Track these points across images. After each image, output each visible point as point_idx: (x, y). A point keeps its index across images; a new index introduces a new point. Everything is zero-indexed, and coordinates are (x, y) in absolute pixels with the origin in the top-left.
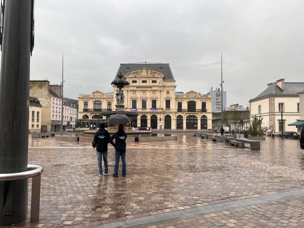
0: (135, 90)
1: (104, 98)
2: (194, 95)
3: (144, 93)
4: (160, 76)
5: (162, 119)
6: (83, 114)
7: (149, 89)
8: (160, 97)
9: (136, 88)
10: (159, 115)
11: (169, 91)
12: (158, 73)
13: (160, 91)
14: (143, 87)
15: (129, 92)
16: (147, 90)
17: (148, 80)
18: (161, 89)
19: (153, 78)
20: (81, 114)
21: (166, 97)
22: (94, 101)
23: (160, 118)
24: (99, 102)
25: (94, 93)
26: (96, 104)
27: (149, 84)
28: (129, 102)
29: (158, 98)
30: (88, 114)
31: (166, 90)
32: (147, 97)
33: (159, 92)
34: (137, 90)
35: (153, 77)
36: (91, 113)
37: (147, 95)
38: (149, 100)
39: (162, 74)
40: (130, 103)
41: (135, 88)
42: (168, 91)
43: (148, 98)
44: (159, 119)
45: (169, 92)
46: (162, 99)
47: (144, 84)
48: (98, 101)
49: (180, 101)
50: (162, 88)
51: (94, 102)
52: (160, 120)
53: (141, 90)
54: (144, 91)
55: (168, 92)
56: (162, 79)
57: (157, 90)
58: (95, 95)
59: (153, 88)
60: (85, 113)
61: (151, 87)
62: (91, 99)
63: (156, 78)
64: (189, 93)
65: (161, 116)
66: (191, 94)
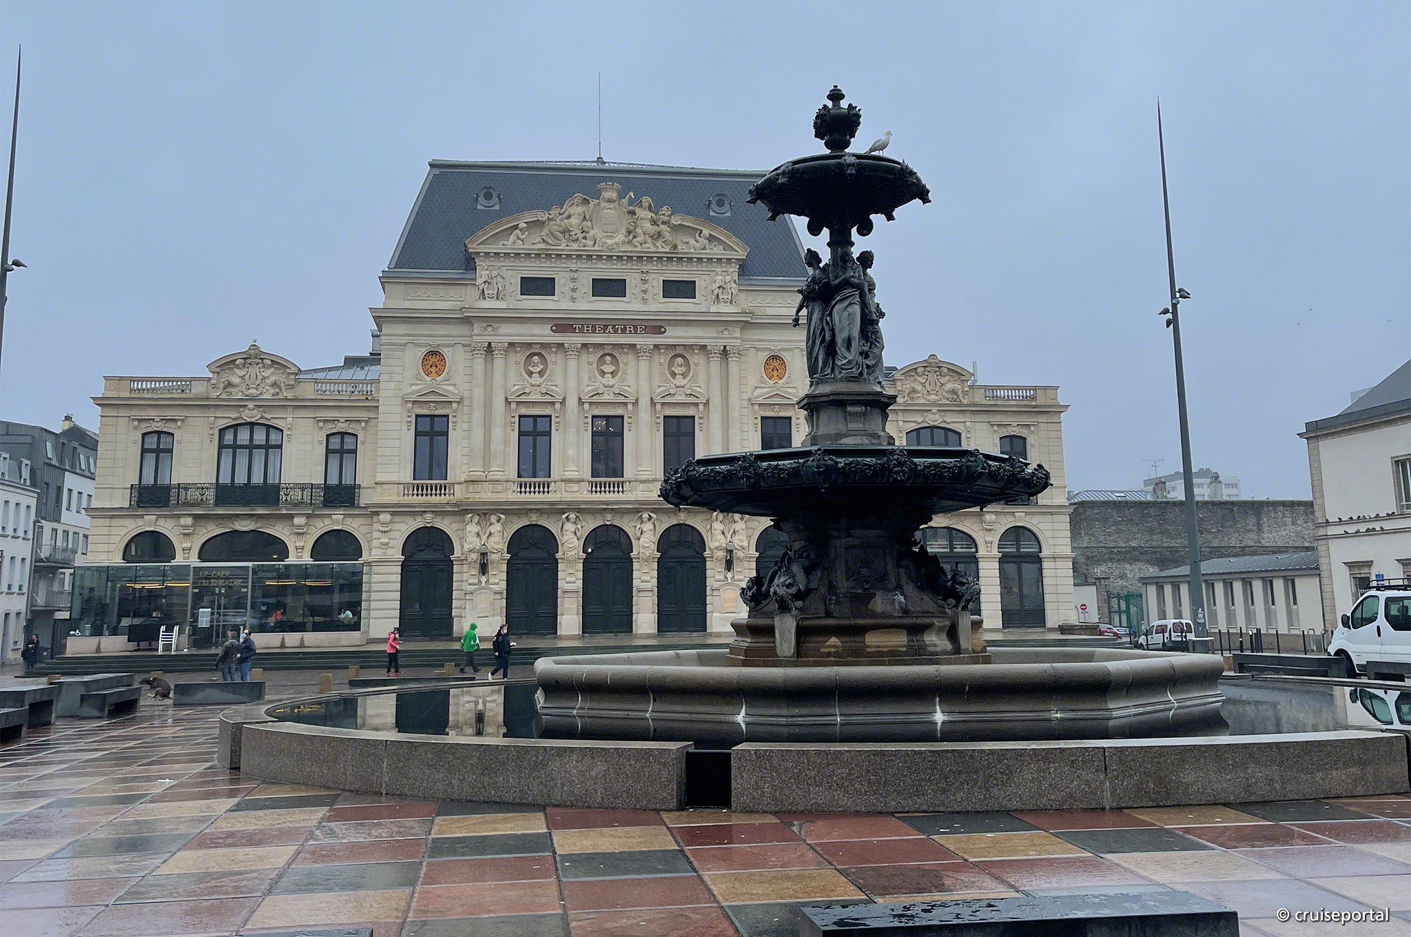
0: (543, 345)
1: (300, 405)
2: (949, 386)
3: (611, 368)
4: (717, 251)
5: (740, 554)
6: (132, 527)
7: (642, 340)
8: (725, 395)
9: (547, 329)
10: (719, 526)
11: (784, 355)
12: (706, 232)
13: (725, 352)
14: (604, 325)
15: (499, 362)
16: (633, 346)
17: (638, 276)
18: (730, 343)
19: (674, 266)
20: (115, 522)
21: (760, 400)
22: (223, 423)
23: (728, 552)
24: (260, 437)
25: (227, 364)
26: (235, 447)
27: (645, 300)
28: (496, 432)
29: (707, 404)
30: (166, 527)
31: (764, 344)
32: (631, 399)
33: (715, 363)
34: (561, 345)
35: (670, 259)
36: (196, 517)
37: (631, 380)
38: (645, 415)
39: (732, 241)
40: (506, 442)
41: (543, 333)
42: (775, 358)
43: (636, 403)
44: (721, 554)
45: (784, 364)
46: (735, 413)
47: (607, 305)
48: (252, 425)
50: (737, 334)
51: (222, 432)
52: (729, 565)
53: (585, 345)
54: (608, 350)
55: (776, 364)
56: (734, 269)
57: (703, 348)
58: (235, 380)
59: (674, 335)
60: (150, 521)
61: (656, 328)
62: (196, 413)
63: (695, 267)
64: (913, 374)
65: (737, 537)
66: (926, 377)
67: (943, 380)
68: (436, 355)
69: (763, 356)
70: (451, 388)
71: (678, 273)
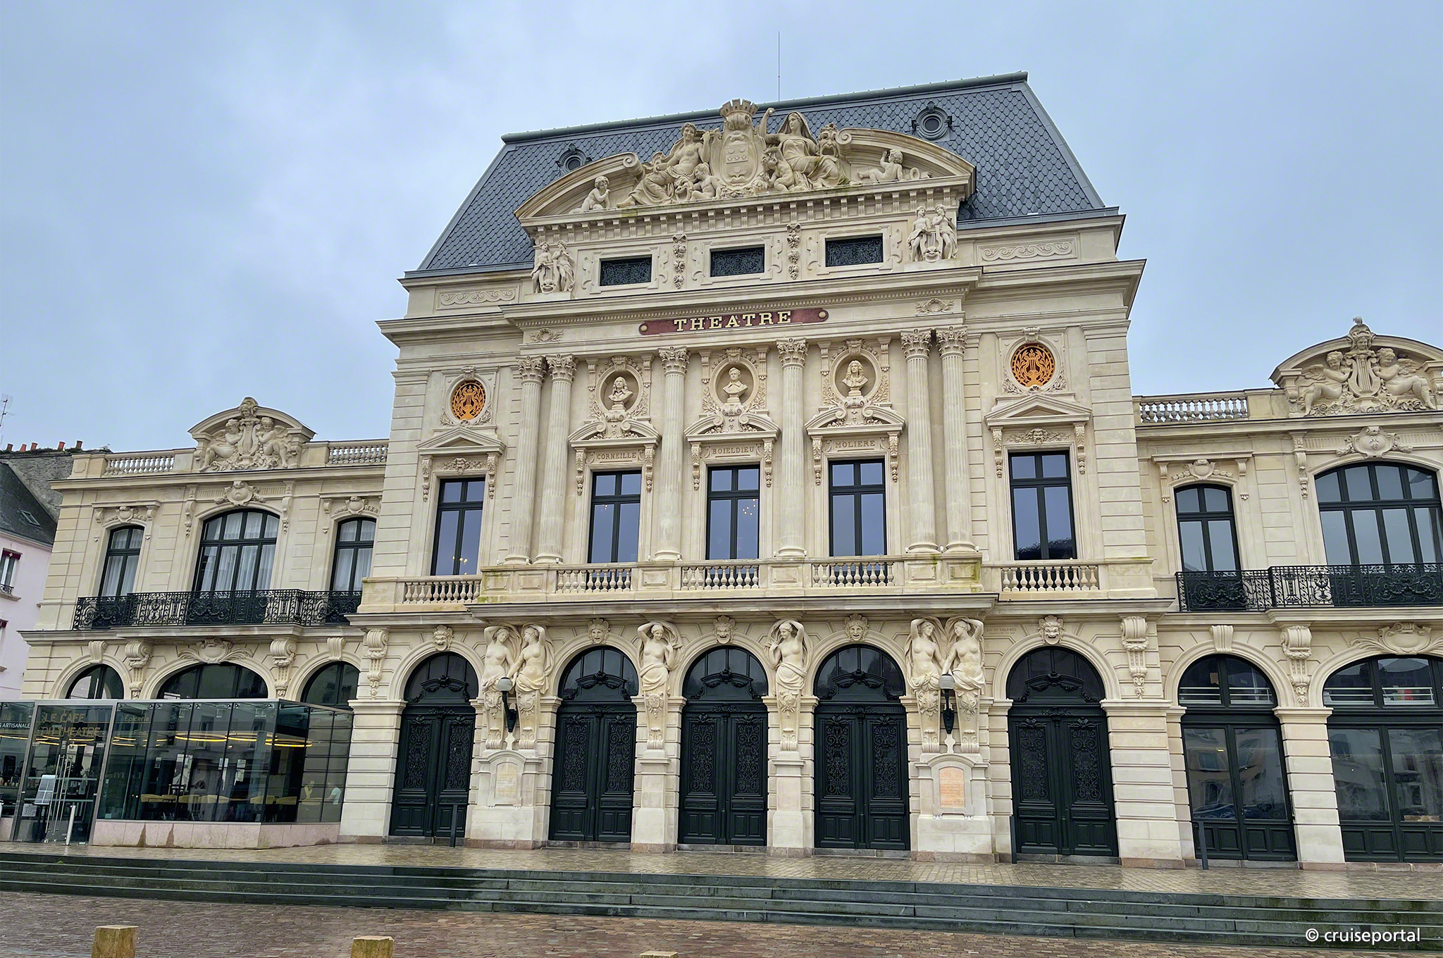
0: (632, 358)
2: (1400, 383)
3: (737, 387)
4: (917, 179)
5: (969, 699)
6: (76, 658)
7: (787, 334)
8: (936, 416)
9: (633, 331)
10: (923, 646)
11: (1051, 341)
13: (934, 342)
14: (725, 314)
15: (559, 387)
16: (772, 348)
17: (783, 237)
18: (942, 324)
19: (844, 213)
20: (58, 651)
21: (1005, 420)
22: (206, 509)
23: (948, 693)
24: (253, 528)
27: (795, 272)
28: (550, 497)
29: (903, 432)
30: (116, 658)
31: (1009, 326)
32: (770, 432)
33: (917, 364)
34: (655, 357)
35: (835, 202)
36: (147, 640)
37: (771, 404)
38: (791, 455)
39: (944, 159)
40: (566, 514)
41: (627, 337)
42: (1032, 347)
43: (778, 439)
44: (931, 698)
45: (1049, 356)
46: (955, 444)
47: (738, 284)
48: (245, 511)
49: (1204, 473)
50: (957, 308)
51: (205, 522)
52: (949, 720)
53: (693, 354)
54: (734, 357)
55: (1034, 358)
57: (895, 339)
58: (225, 449)
59: (842, 322)
60: (96, 650)
61: (812, 311)
62: (175, 496)
63: (878, 210)
64: (1321, 365)
65: (961, 666)
66: (1349, 370)
67: (1387, 372)
68: (472, 386)
69: (1008, 347)
70: (490, 434)
71: (850, 225)
